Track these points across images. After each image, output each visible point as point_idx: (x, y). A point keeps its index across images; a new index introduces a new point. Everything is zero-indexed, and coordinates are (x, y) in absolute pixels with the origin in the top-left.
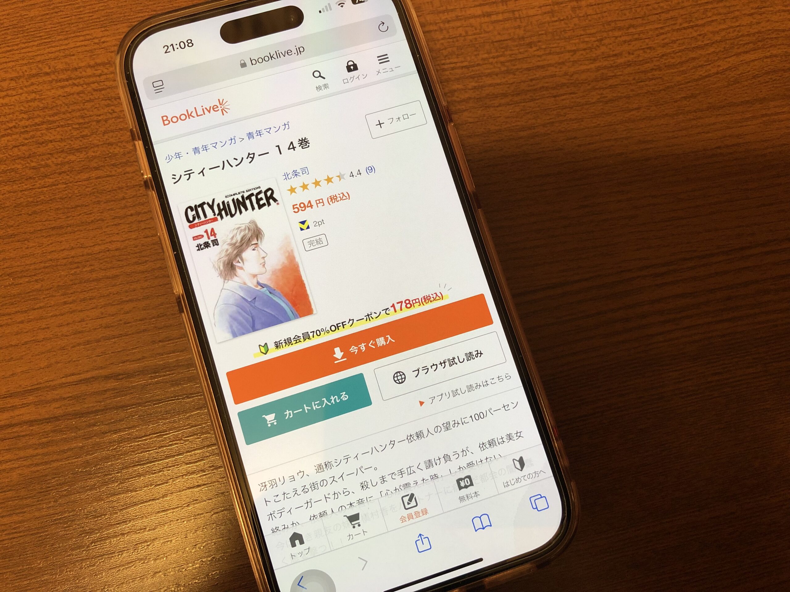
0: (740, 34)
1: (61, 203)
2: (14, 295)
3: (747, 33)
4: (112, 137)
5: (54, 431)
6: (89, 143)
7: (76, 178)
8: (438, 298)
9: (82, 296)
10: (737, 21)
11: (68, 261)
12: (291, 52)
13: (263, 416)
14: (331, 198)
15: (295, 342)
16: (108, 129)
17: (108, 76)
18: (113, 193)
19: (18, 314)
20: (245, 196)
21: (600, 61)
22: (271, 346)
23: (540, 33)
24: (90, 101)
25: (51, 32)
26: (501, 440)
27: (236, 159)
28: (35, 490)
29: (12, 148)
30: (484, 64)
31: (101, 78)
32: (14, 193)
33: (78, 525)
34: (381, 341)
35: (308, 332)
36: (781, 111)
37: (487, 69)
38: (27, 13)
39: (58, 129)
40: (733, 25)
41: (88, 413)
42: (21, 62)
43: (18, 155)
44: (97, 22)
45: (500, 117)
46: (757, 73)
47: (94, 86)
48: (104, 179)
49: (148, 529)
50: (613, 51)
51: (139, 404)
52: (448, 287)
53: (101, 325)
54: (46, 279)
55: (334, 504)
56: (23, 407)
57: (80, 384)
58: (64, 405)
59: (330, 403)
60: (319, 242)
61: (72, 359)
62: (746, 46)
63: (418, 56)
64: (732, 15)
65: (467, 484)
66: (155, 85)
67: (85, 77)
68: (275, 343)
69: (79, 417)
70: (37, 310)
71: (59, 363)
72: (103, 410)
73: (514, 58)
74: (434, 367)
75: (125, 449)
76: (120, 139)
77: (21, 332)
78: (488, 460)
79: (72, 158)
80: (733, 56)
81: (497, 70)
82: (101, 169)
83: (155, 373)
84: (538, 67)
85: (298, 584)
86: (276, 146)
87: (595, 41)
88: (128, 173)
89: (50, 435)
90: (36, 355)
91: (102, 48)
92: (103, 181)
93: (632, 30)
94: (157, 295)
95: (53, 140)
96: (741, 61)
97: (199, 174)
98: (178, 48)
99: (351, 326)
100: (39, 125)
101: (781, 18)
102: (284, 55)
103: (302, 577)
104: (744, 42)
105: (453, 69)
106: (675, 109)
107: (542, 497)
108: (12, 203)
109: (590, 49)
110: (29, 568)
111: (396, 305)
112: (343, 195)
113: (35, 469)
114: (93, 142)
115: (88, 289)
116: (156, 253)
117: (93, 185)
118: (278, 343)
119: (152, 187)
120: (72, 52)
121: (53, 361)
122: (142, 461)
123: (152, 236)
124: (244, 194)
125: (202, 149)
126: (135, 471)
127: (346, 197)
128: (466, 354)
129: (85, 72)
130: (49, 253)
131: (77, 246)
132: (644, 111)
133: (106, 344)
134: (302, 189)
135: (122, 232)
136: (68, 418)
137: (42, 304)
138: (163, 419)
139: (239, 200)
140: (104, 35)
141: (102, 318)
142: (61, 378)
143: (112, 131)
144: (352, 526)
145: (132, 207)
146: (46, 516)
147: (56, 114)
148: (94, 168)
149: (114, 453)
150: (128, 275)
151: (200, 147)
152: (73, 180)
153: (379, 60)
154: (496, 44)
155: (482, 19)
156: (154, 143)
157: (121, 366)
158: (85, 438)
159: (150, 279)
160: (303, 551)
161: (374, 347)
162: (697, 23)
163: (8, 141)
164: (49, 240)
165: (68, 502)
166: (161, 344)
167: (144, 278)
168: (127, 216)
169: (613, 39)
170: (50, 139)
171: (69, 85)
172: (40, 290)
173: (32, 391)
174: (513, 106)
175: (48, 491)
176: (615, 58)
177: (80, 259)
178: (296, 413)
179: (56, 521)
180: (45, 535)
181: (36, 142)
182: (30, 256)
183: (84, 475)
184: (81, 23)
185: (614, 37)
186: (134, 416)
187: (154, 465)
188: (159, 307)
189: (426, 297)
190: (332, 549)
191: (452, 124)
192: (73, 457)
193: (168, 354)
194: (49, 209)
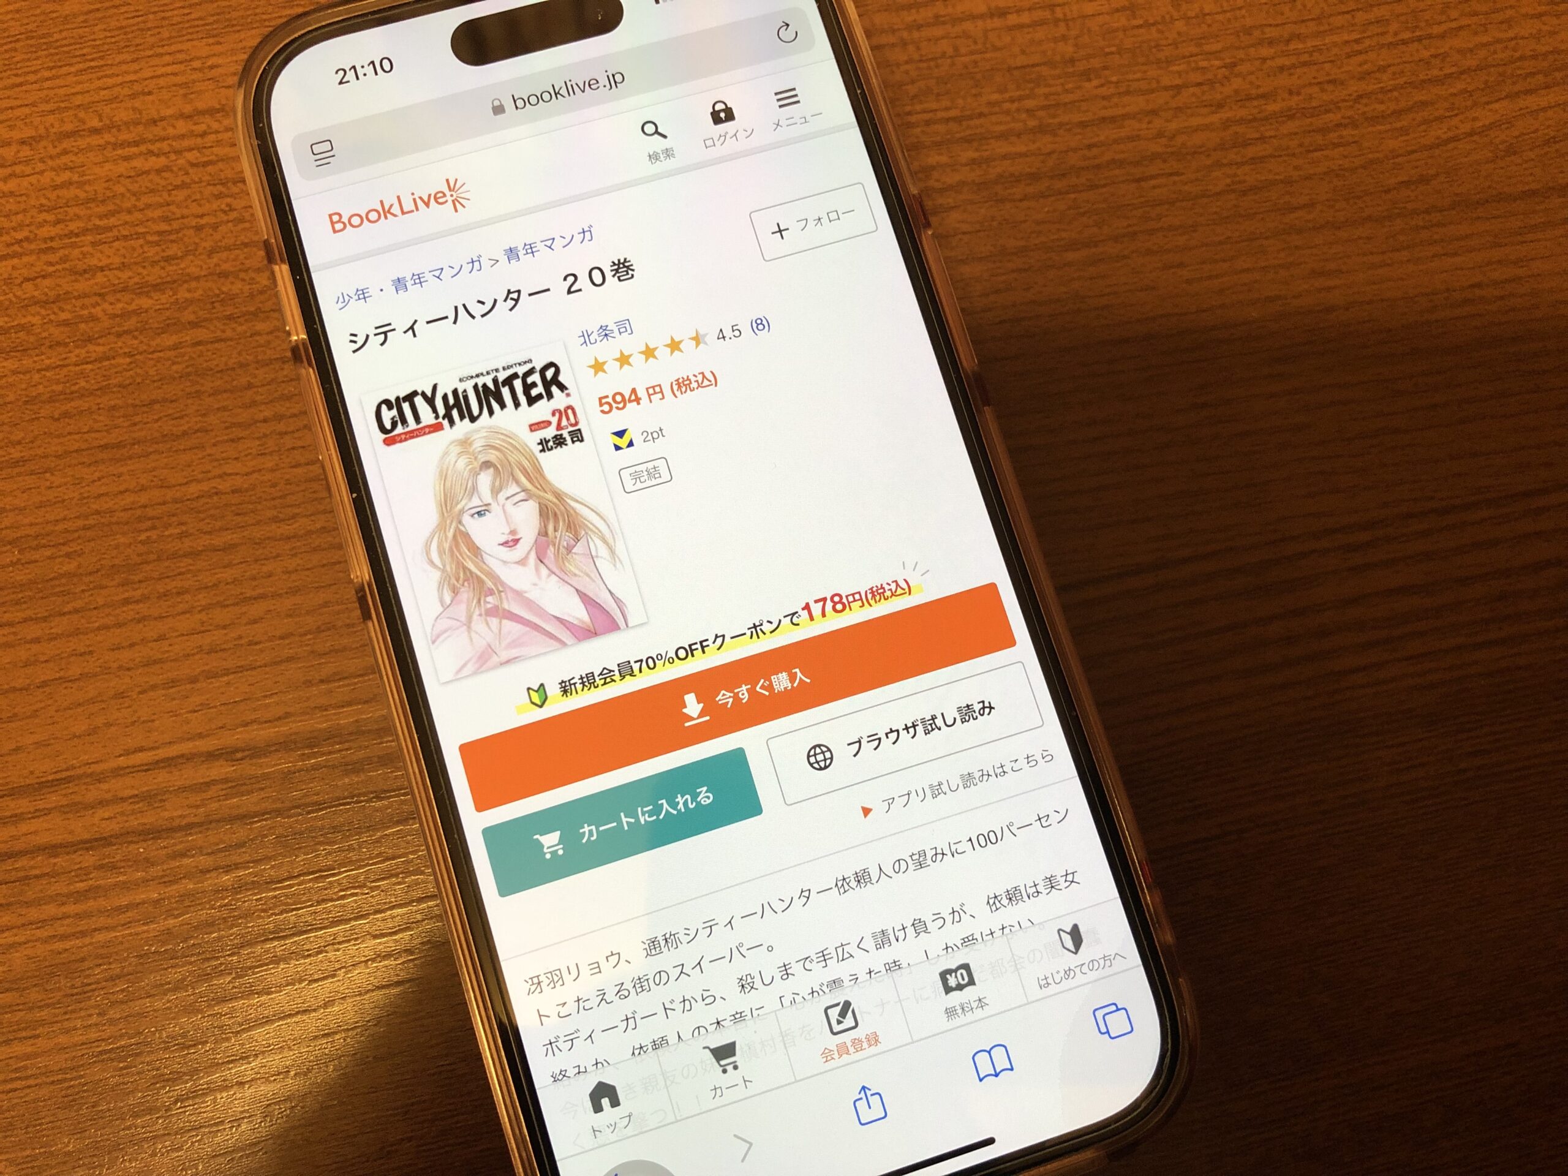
0: (1517, 55)
1: (120, 396)
2: (23, 585)
3: (1530, 53)
4: (227, 260)
5: (100, 868)
6: (180, 272)
7: (153, 343)
8: (899, 591)
9: (161, 587)
10: (1510, 27)
11: (133, 515)
12: (598, 82)
13: (535, 837)
14: (679, 384)
15: (603, 682)
16: (219, 244)
17: (219, 135)
18: (228, 375)
19: (30, 623)
20: (501, 378)
21: (1231, 108)
22: (554, 690)
23: (1107, 50)
24: (184, 186)
25: (106, 47)
26: (1034, 889)
27: (483, 303)
28: (59, 989)
29: (22, 282)
30: (991, 114)
31: (206, 140)
32: (24, 373)
33: (148, 1064)
34: (781, 682)
35: (629, 662)
37: (1001, 123)
39: (116, 244)
40: (1502, 35)
41: (172, 830)
42: (42, 107)
43: (33, 297)
44: (198, 26)
45: (1026, 221)
46: (1552, 134)
47: (191, 156)
48: (209, 346)
49: (292, 1073)
50: (1258, 87)
51: (278, 812)
52: (921, 569)
53: (200, 647)
54: (87, 551)
55: (683, 1022)
56: (38, 817)
57: (154, 769)
58: (122, 814)
59: (675, 809)
60: (653, 473)
61: (139, 717)
62: (1528, 80)
63: (859, 92)
64: (1500, 16)
65: (962, 982)
66: (317, 149)
67: (176, 138)
68: (560, 684)
69: (152, 838)
70: (68, 616)
71: (112, 725)
72: (201, 824)
73: (1054, 102)
74: (894, 736)
75: (246, 904)
76: (242, 263)
77: (36, 661)
78: (1006, 931)
79: (145, 302)
80: (1503, 99)
81: (1018, 126)
82: (204, 327)
83: (311, 747)
84: (1104, 119)
87: (1219, 68)
88: (258, 334)
89: (91, 877)
90: (65, 710)
91: (209, 79)
92: (208, 350)
93: (1294, 45)
94: (317, 585)
95: (107, 266)
96: (1522, 109)
97: (405, 332)
98: (365, 75)
99: (719, 649)
100: (77, 235)
102: (582, 88)
103: (616, 1174)
104: (1525, 71)
105: (928, 123)
106: (1386, 207)
107: (1118, 1010)
108: (20, 395)
109: (1211, 83)
110: (46, 1152)
111: (813, 606)
112: (704, 376)
113: (59, 946)
114: (187, 271)
115: (175, 573)
116: (316, 499)
117: (186, 358)
118: (567, 684)
119: (307, 360)
120: (146, 86)
121: (100, 721)
122: (282, 930)
123: (308, 464)
124: (498, 374)
125: (413, 282)
126: (267, 951)
127: (710, 381)
128: (959, 709)
129: (174, 127)
130: (95, 497)
131: (153, 484)
132: (1321, 211)
133: (211, 686)
134: (618, 364)
135: (246, 456)
136: (130, 839)
137: (78, 604)
138: (328, 844)
139: (489, 388)
140: (212, 52)
141: (203, 632)
142: (116, 757)
143: (228, 249)
144: (721, 1069)
145: (267, 403)
146: (83, 1044)
147: (113, 213)
148: (189, 323)
149: (225, 913)
150: (256, 544)
151: (408, 278)
152: (145, 348)
153: (778, 100)
154: (1016, 73)
155: (989, 21)
156: (312, 270)
157: (241, 733)
158: (165, 882)
159: (301, 553)
160: (618, 1121)
161: (767, 693)
162: (1430, 31)
163: (14, 268)
164: (95, 471)
165: (127, 1016)
166: (323, 687)
167: (290, 550)
168: (256, 422)
169: (1257, 63)
170: (100, 264)
171: (141, 154)
172: (75, 575)
173: (55, 783)
174: (1053, 198)
175: (87, 992)
176: (1262, 101)
177: (158, 511)
178: (603, 830)
179: (102, 1055)
180: (79, 1085)
181: (70, 270)
182: (54, 503)
183: (162, 960)
184: (165, 29)
185: (1259, 58)
186: (266, 836)
187: (307, 938)
188: (319, 611)
189: (874, 589)
190: (679, 1118)
191: (930, 232)
192: (139, 921)
193: (338, 707)
194: (97, 407)
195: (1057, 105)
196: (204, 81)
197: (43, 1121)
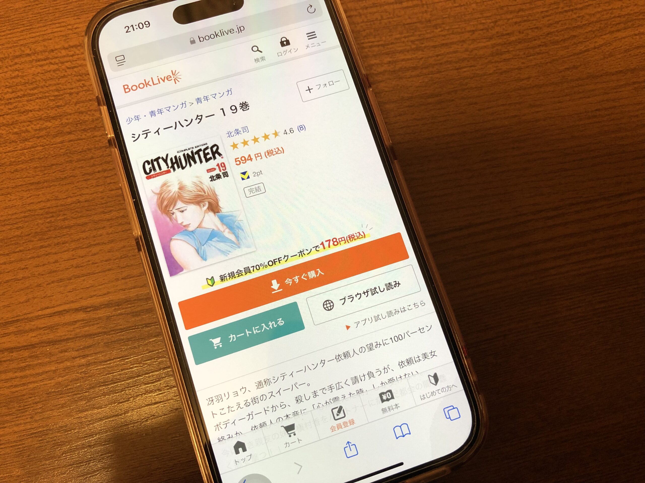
0: (613, 16)
1: (38, 163)
3: (618, 15)
4: (83, 107)
5: (31, 357)
6: (63, 112)
7: (52, 141)
8: (361, 236)
9: (56, 241)
10: (609, 5)
11: (44, 211)
12: (233, 30)
13: (210, 340)
14: (268, 153)
15: (238, 275)
16: (79, 100)
17: (79, 56)
18: (83, 154)
20: (194, 151)
21: (495, 40)
22: (217, 279)
23: (444, 16)
24: (64, 76)
25: (33, 21)
26: (418, 359)
27: (187, 121)
28: (14, 408)
30: (397, 43)
31: (74, 58)
33: (51, 438)
34: (312, 274)
35: (249, 267)
37: (400, 47)
38: (12, 5)
39: (37, 100)
40: (606, 8)
41: (61, 341)
42: (6, 46)
43: (3, 123)
44: (70, 12)
45: (412, 86)
46: (628, 48)
47: (68, 64)
48: (76, 142)
50: (506, 31)
51: (105, 333)
52: (369, 227)
53: (72, 265)
54: (25, 227)
55: (272, 416)
56: (5, 336)
57: (53, 316)
58: (40, 334)
59: (268, 327)
60: (258, 189)
61: (47, 295)
62: (617, 26)
63: (341, 33)
65: (389, 398)
66: (118, 59)
67: (61, 57)
68: (220, 276)
69: (53, 344)
70: (17, 253)
71: (35, 298)
72: (73, 338)
73: (422, 38)
74: (359, 296)
75: (92, 371)
76: (89, 108)
77: (4, 272)
78: (407, 376)
79: (49, 124)
80: (607, 34)
81: (408, 48)
82: (73, 134)
83: (118, 306)
84: (443, 45)
86: (221, 109)
87: (491, 23)
88: (96, 136)
89: (27, 361)
90: (16, 292)
91: (75, 33)
92: (75, 144)
93: (521, 13)
94: (120, 239)
95: (33, 109)
96: (615, 38)
97: (155, 133)
98: (137, 29)
99: (286, 261)
100: (21, 97)
102: (227, 33)
103: (245, 480)
104: (616, 22)
105: (371, 47)
106: (560, 79)
107: (454, 408)
109: (487, 29)
110: (9, 475)
111: (325, 243)
112: (278, 149)
113: (14, 390)
114: (66, 111)
115: (62, 235)
116: (120, 204)
117: (66, 147)
118: (223, 276)
119: (115, 145)
120: (49, 36)
121: (30, 296)
122: (107, 382)
123: (116, 189)
124: (193, 149)
125: (158, 112)
126: (101, 390)
127: (281, 151)
128: (386, 285)
129: (61, 53)
130: (28, 204)
131: (52, 198)
132: (533, 81)
133: (77, 281)
134: (243, 145)
135: (91, 186)
136: (43, 345)
137: (21, 248)
138: (126, 346)
139: (189, 155)
140: (76, 22)
141: (74, 259)
142: (37, 311)
143: (83, 102)
144: (289, 435)
145: (99, 165)
146: (24, 430)
147: (35, 88)
148: (67, 132)
149: (83, 375)
150: (95, 222)
151: (156, 111)
152: (49, 143)
153: (308, 36)
154: (407, 26)
155: (395, 5)
156: (116, 108)
157: (89, 300)
158: (58, 363)
159: (114, 226)
160: (246, 457)
161: (306, 279)
162: (576, 7)
164: (28, 194)
165: (42, 419)
166: (123, 281)
167: (109, 225)
168: (95, 173)
169: (506, 21)
170: (30, 109)
171: (47, 64)
172: (20, 236)
173: (12, 322)
174: (422, 77)
175: (26, 408)
176: (508, 36)
177: (55, 209)
178: (238, 337)
179: (32, 435)
180: (22, 447)
181: (18, 111)
182: (12, 207)
183: (57, 395)
184: (57, 13)
185: (506, 19)
186: (100, 343)
187: (117, 385)
188: (121, 250)
189: (350, 236)
190: (271, 456)
191: (371, 90)
192: (47, 379)
193: (130, 289)
194: (29, 167)
195: (424, 39)
196: (73, 34)
197: (8, 462)
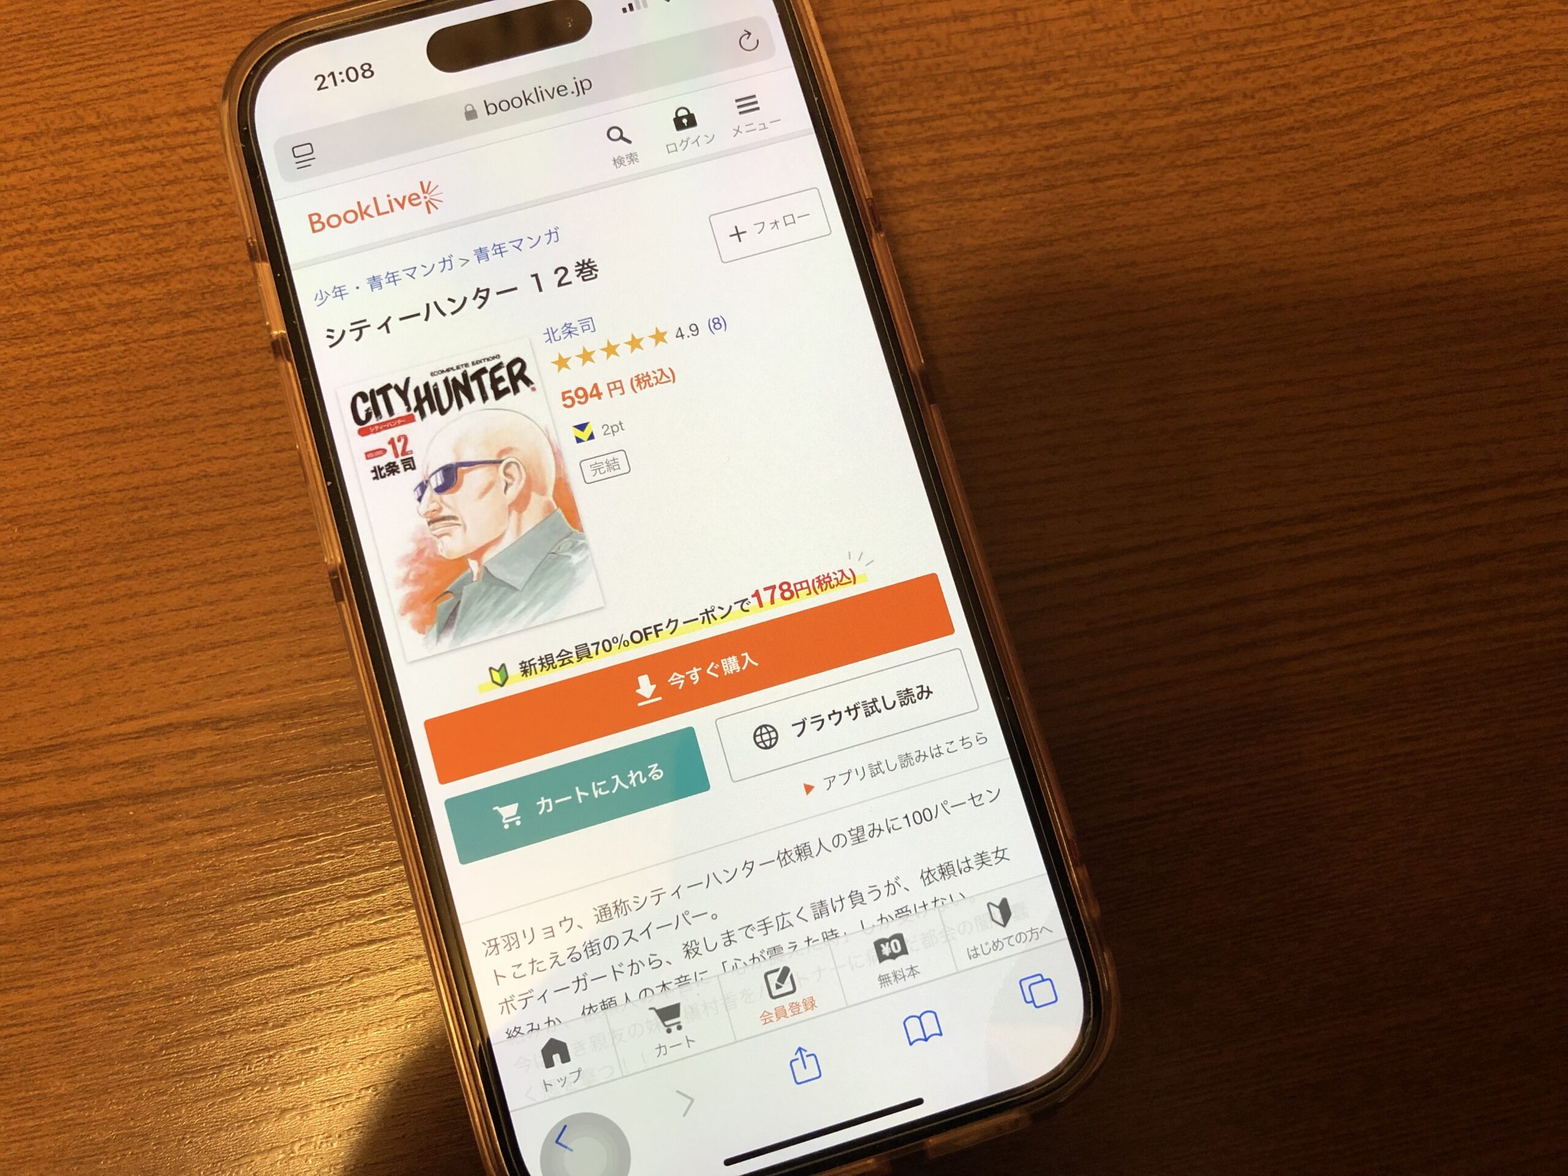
0: (1470, 59)
1: (115, 382)
2: (22, 561)
3: (1483, 57)
4: (218, 253)
5: (92, 829)
6: (173, 264)
7: (146, 332)
8: (845, 580)
9: (152, 565)
10: (1465, 31)
11: (126, 495)
12: (566, 89)
13: (495, 809)
14: (638, 380)
15: (561, 663)
16: (210, 237)
17: (211, 132)
18: (218, 363)
19: (28, 597)
20: (470, 373)
21: (1186, 111)
22: (514, 670)
23: (1067, 53)
24: (176, 181)
25: (103, 47)
26: (966, 865)
27: (453, 301)
28: (54, 942)
29: (24, 273)
30: (952, 116)
31: (198, 137)
32: (25, 360)
33: (136, 1013)
34: (731, 665)
35: (586, 644)
36: (1551, 214)
37: (961, 125)
39: (112, 236)
40: (1456, 40)
41: (161, 794)
42: (43, 104)
43: (34, 287)
44: (192, 27)
45: (983, 220)
46: (1502, 137)
47: (185, 152)
48: (200, 335)
49: (271, 1024)
50: (1213, 91)
51: (260, 779)
52: (865, 560)
53: (189, 622)
54: (83, 530)
55: (631, 985)
56: (35, 780)
57: (144, 737)
58: (113, 778)
59: (627, 784)
60: (612, 465)
61: (130, 688)
62: (1481, 84)
63: (816, 99)
64: (1456, 20)
65: (895, 951)
66: (298, 152)
67: (168, 135)
68: (521, 664)
69: (142, 802)
70: (64, 591)
71: (104, 695)
72: (188, 789)
73: (1014, 104)
74: (836, 718)
75: (229, 865)
76: (232, 256)
77: (33, 634)
78: (939, 903)
79: (139, 293)
80: (1454, 102)
81: (978, 127)
82: (195, 317)
83: (291, 717)
84: (1062, 121)
85: (557, 1142)
86: (532, 276)
87: (1177, 71)
88: (247, 324)
89: (84, 837)
90: (61, 679)
91: (201, 79)
92: (198, 339)
93: (1251, 50)
94: (299, 564)
95: (103, 257)
96: (1473, 112)
97: (379, 328)
98: (343, 81)
99: (672, 633)
100: (75, 228)
101: (1554, 26)
102: (551, 94)
103: (566, 1126)
104: (1478, 75)
105: (891, 124)
106: (1335, 209)
107: (1043, 980)
108: (20, 380)
109: (1168, 86)
110: (39, 1094)
111: (762, 593)
112: (663, 373)
113: (52, 901)
114: (179, 263)
115: (165, 551)
117: (178, 346)
118: (527, 664)
119: (286, 354)
120: (142, 85)
121: (93, 690)
122: (262, 891)
124: (467, 369)
125: (387, 280)
126: (248, 910)
127: (668, 378)
128: (899, 693)
129: (168, 124)
130: (90, 479)
131: (145, 466)
132: (1271, 212)
133: (198, 659)
134: (581, 360)
135: (234, 440)
136: (120, 803)
137: (74, 580)
138: (306, 809)
139: (458, 382)
140: (204, 53)
141: (192, 608)
142: (108, 725)
143: (218, 242)
144: (666, 1028)
145: (254, 391)
146: (75, 994)
147: (109, 207)
148: (181, 313)
149: (210, 874)
150: (242, 524)
151: (383, 276)
152: (139, 336)
153: (739, 107)
154: (978, 75)
155: (952, 24)
156: (292, 268)
157: (226, 703)
158: (153, 844)
159: (284, 534)
160: (568, 1075)
161: (717, 676)
162: (1383, 36)
163: (15, 258)
164: (90, 454)
165: (116, 969)
166: (304, 661)
167: (274, 531)
168: (243, 408)
169: (1213, 67)
170: (96, 256)
171: (136, 150)
172: (71, 552)
173: (51, 748)
174: (1011, 198)
175: (80, 945)
176: (1217, 104)
177: (149, 493)
178: (559, 803)
179: (92, 1004)
180: (71, 1032)
181: (69, 261)
182: (52, 484)
183: (148, 917)
184: (161, 29)
185: (1215, 63)
186: (248, 801)
187: (285, 898)
188: (301, 589)
189: (821, 578)
190: (625, 1074)
191: (882, 235)
192: (129, 879)
193: (318, 681)
194: (93, 392)
195: (1017, 107)
196: (197, 79)
197: (37, 1065)
